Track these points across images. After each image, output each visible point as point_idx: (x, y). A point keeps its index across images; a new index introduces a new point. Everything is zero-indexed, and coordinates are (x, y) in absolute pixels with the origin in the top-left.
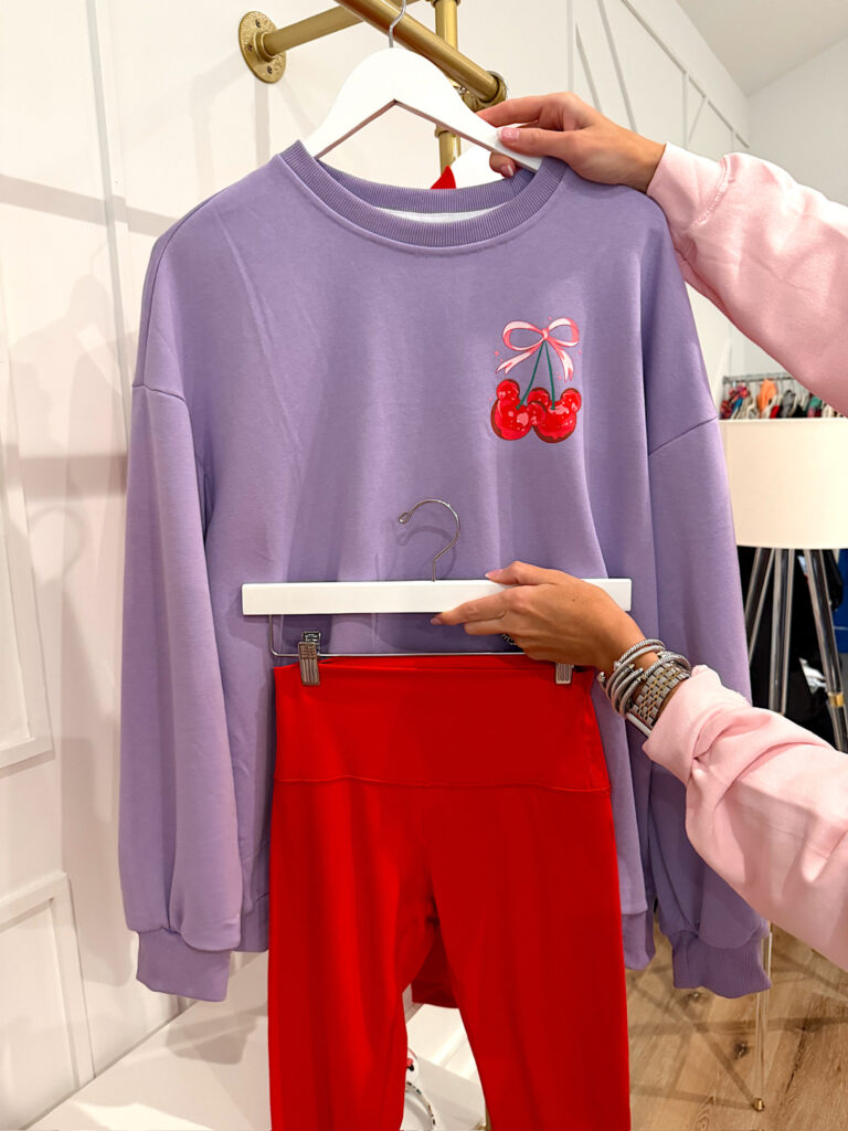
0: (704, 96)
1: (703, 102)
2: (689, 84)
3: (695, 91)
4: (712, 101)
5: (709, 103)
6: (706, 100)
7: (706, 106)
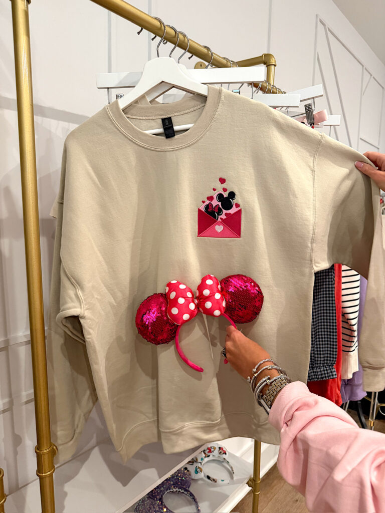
0: (371, 75)
1: (370, 78)
2: (365, 70)
3: (367, 73)
4: (375, 77)
5: (374, 78)
6: (372, 76)
7: (372, 78)
